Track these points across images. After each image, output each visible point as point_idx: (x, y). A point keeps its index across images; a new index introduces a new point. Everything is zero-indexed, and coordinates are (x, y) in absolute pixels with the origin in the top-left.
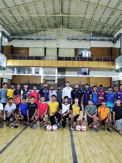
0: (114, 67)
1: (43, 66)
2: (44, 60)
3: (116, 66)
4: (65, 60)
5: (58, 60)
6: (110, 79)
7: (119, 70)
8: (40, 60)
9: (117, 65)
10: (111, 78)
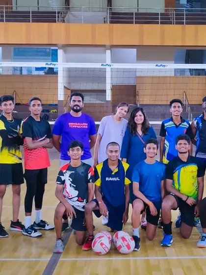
1: (64, 42)
2: (64, 21)
4: (136, 23)
5: (112, 22)
8: (54, 24)
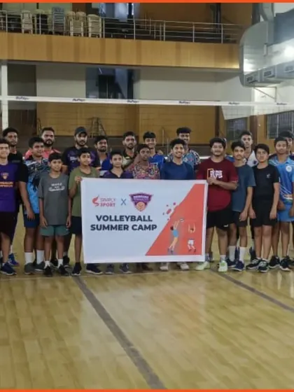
0: (237, 66)
3: (245, 61)
6: (213, 112)
7: (258, 78)
9: (249, 58)
10: (218, 109)
